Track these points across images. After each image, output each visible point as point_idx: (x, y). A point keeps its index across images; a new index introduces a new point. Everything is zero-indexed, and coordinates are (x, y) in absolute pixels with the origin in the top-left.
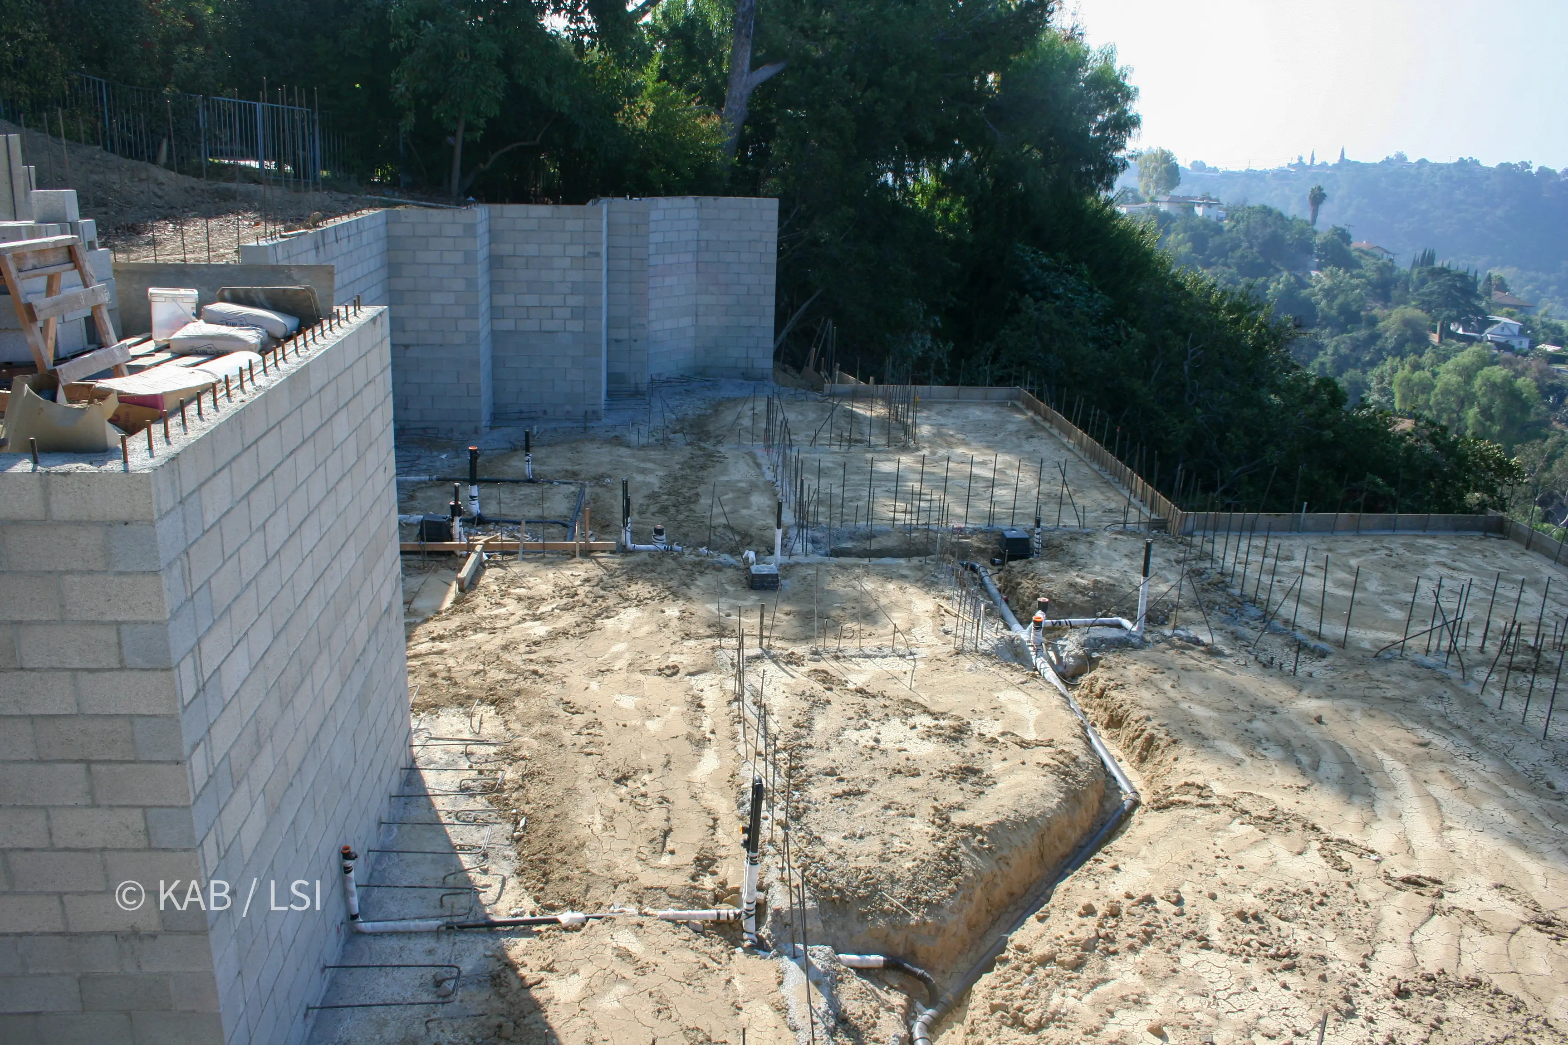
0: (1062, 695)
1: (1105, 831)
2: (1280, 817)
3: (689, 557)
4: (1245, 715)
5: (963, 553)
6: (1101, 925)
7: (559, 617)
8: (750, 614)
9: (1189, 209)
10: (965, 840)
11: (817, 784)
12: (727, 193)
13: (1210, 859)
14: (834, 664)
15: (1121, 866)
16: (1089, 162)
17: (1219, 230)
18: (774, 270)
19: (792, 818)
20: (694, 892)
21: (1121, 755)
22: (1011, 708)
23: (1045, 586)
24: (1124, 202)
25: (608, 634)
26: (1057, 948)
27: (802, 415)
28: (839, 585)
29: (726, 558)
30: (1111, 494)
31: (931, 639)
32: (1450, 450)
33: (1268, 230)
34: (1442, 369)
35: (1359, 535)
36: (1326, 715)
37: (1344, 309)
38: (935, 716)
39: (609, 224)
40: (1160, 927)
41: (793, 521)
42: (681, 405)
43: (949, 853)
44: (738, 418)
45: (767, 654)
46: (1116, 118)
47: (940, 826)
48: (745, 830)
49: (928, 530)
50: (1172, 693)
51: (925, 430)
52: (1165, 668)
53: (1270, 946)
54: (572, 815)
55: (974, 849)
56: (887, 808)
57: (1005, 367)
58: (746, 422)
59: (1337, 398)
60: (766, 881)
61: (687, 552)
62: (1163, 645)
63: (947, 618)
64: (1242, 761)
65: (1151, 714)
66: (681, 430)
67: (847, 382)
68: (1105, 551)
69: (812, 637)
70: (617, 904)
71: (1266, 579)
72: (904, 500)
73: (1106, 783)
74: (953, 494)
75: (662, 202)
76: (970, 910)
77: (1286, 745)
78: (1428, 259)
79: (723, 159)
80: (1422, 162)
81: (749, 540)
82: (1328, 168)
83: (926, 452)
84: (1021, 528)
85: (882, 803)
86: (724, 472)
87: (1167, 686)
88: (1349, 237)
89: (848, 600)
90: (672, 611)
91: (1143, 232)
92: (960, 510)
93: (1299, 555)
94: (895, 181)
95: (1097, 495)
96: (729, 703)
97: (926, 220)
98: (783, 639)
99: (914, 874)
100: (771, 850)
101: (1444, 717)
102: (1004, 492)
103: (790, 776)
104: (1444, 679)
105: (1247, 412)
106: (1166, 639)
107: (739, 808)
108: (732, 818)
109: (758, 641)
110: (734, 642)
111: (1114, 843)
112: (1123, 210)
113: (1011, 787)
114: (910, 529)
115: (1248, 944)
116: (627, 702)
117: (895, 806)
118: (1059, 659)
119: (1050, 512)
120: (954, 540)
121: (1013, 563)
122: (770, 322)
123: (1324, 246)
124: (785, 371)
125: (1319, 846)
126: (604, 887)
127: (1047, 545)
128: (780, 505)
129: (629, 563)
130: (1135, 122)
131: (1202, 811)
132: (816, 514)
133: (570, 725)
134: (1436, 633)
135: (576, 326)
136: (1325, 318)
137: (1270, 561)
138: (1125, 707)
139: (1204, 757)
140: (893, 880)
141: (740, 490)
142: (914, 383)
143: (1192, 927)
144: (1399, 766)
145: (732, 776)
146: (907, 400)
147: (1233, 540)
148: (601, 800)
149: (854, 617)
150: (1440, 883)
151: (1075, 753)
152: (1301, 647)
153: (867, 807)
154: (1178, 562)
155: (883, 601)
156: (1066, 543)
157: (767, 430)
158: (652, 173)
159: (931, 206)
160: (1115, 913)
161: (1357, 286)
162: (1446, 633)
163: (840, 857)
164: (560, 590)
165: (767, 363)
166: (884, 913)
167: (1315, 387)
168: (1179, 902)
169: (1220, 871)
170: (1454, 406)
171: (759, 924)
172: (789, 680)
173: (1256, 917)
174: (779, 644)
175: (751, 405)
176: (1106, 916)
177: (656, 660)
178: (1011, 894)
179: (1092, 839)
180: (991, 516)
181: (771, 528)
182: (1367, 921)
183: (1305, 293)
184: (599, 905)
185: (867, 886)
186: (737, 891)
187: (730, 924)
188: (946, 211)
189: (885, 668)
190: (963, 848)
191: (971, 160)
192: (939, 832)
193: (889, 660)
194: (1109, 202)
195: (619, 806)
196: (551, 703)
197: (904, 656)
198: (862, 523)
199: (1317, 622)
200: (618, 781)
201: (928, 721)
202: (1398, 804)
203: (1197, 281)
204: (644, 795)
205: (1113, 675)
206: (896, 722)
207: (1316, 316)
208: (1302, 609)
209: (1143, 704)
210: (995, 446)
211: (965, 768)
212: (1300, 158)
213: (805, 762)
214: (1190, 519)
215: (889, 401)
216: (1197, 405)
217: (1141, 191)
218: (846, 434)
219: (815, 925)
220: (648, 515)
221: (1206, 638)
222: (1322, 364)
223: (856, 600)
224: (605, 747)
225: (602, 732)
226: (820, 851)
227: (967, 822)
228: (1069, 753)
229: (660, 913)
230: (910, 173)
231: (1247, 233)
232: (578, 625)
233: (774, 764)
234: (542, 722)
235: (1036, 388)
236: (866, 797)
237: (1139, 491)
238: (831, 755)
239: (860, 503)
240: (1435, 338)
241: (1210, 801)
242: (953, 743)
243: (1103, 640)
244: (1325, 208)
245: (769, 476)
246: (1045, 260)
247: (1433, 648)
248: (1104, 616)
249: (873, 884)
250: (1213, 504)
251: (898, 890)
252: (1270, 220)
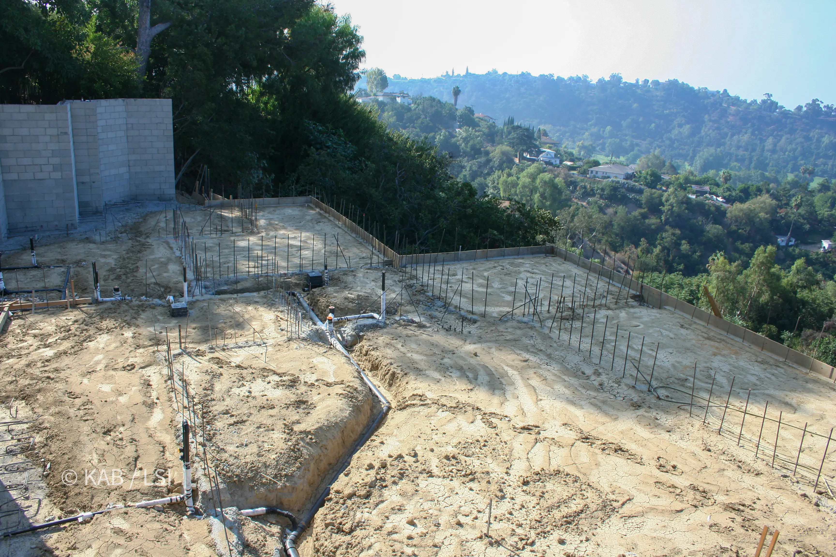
0: (346, 356)
1: (375, 424)
2: (461, 406)
3: (135, 302)
4: (439, 356)
5: (287, 286)
6: (377, 473)
7: (61, 344)
8: (173, 331)
9: (394, 99)
10: (302, 439)
11: (219, 420)
12: (142, 97)
13: (429, 431)
14: (223, 353)
15: (385, 442)
16: (340, 75)
17: (409, 110)
18: (172, 139)
19: (207, 440)
20: (156, 489)
21: (379, 384)
22: (320, 366)
23: (333, 300)
24: (360, 96)
25: (91, 351)
26: (356, 489)
27: (194, 218)
28: (222, 310)
29: (157, 301)
30: (363, 249)
31: (274, 334)
32: (526, 215)
33: (434, 109)
34: (521, 175)
35: (488, 260)
36: (479, 352)
37: (473, 148)
38: (280, 375)
39: (72, 116)
40: (407, 470)
41: (193, 278)
42: (124, 218)
43: (294, 447)
44: (157, 223)
45: (184, 352)
46: (353, 53)
47: (288, 434)
48: (181, 451)
49: (267, 276)
50: (402, 349)
51: (262, 222)
52: (397, 337)
53: (462, 471)
54: (79, 457)
55: (308, 443)
56: (259, 427)
57: (303, 186)
58: (163, 225)
59: (472, 193)
60: (196, 477)
61: (134, 300)
62: (395, 325)
63: (282, 322)
64: (440, 380)
65: (392, 361)
66: (125, 232)
67: (218, 199)
68: (362, 279)
69: (209, 340)
70: (111, 503)
71: (444, 286)
72: (253, 261)
73: (373, 399)
74: (280, 255)
75: (104, 102)
76: (309, 476)
77: (461, 369)
78: (511, 121)
79: (138, 77)
80: (505, 74)
81: (169, 290)
82: (461, 77)
83: (263, 234)
84: (317, 271)
85: (255, 426)
86: (152, 253)
87: (399, 346)
88: (473, 111)
89: (227, 318)
90: (128, 334)
91: (370, 112)
92: (284, 264)
93: (459, 273)
94: (237, 88)
95: (355, 250)
96: (166, 381)
97: (255, 109)
98: (193, 342)
99: (277, 461)
100: (197, 459)
101: (534, 346)
102: (307, 252)
103: (204, 418)
104: (532, 328)
105: (429, 202)
106: (397, 322)
107: (177, 438)
108: (173, 445)
109: (178, 345)
110: (165, 347)
111: (380, 430)
112: (360, 100)
113: (324, 408)
114: (257, 276)
115: (451, 471)
116: (106, 388)
117: (263, 426)
118: (343, 338)
119: (332, 262)
120: (282, 280)
121: (314, 290)
122: (172, 168)
123: (461, 116)
124: (182, 195)
125: (481, 417)
126: (102, 495)
127: (331, 279)
128: (185, 269)
129: (100, 309)
130: (363, 54)
131: (422, 407)
132: (206, 272)
133: (73, 405)
134: (527, 305)
135: (57, 175)
136: (464, 152)
137: (445, 277)
138: (379, 359)
139: (421, 380)
140: (266, 466)
141: (162, 263)
142: (255, 197)
143: (423, 467)
144: (515, 373)
145: (171, 422)
146: (251, 206)
147: (426, 268)
148: (96, 445)
149: (231, 327)
150: (538, 427)
151: (356, 386)
152: (464, 319)
153: (248, 428)
154: (400, 281)
155: (247, 316)
156: (341, 277)
157: (174, 229)
158: (96, 86)
159: (258, 101)
160: (384, 466)
161: (479, 136)
162: (531, 305)
163: (236, 458)
164: (59, 328)
165: (171, 191)
166: (263, 484)
167: (461, 187)
168: (415, 455)
169: (434, 437)
170: (528, 193)
171: (195, 501)
172: (198, 365)
173: (454, 457)
174: (191, 346)
175: (164, 215)
176: (379, 468)
177: (121, 362)
178: (330, 464)
179: (369, 429)
180: (301, 266)
181: (180, 282)
182: (507, 451)
183: (453, 140)
184: (101, 506)
185: (252, 471)
186: (180, 485)
187: (178, 504)
188: (266, 104)
189: (251, 352)
190: (302, 443)
191: (278, 75)
192: (288, 437)
193: (252, 348)
194: (352, 96)
195: (106, 448)
196: (60, 394)
197: (260, 345)
198: (231, 275)
199: (471, 306)
200: (105, 433)
201: (277, 378)
202: (516, 392)
203: (400, 136)
204: (121, 439)
205: (371, 343)
206: (259, 381)
207: (460, 152)
208: (463, 300)
209: (388, 356)
210: (300, 228)
211: (299, 401)
212: (447, 72)
213: (211, 409)
214: (404, 258)
215: (241, 208)
216: (403, 200)
217: (369, 90)
218: (219, 228)
219: (226, 497)
220: (110, 281)
221: (417, 319)
222: (465, 176)
223: (231, 317)
224: (96, 415)
225: (93, 407)
226: (225, 456)
227: (302, 430)
228: (352, 386)
229: (137, 504)
230: (244, 84)
231: (423, 110)
232: (73, 348)
233: (194, 412)
234: (56, 406)
235: (320, 196)
236: (247, 423)
237: (377, 246)
238: (225, 403)
239: (229, 265)
240: (517, 160)
241: (426, 402)
242: (291, 388)
243: (365, 326)
244: (460, 97)
245: (178, 253)
246: (320, 128)
247: (526, 313)
248: (364, 313)
249: (256, 470)
250: (415, 250)
251: (269, 471)
252: (434, 104)
